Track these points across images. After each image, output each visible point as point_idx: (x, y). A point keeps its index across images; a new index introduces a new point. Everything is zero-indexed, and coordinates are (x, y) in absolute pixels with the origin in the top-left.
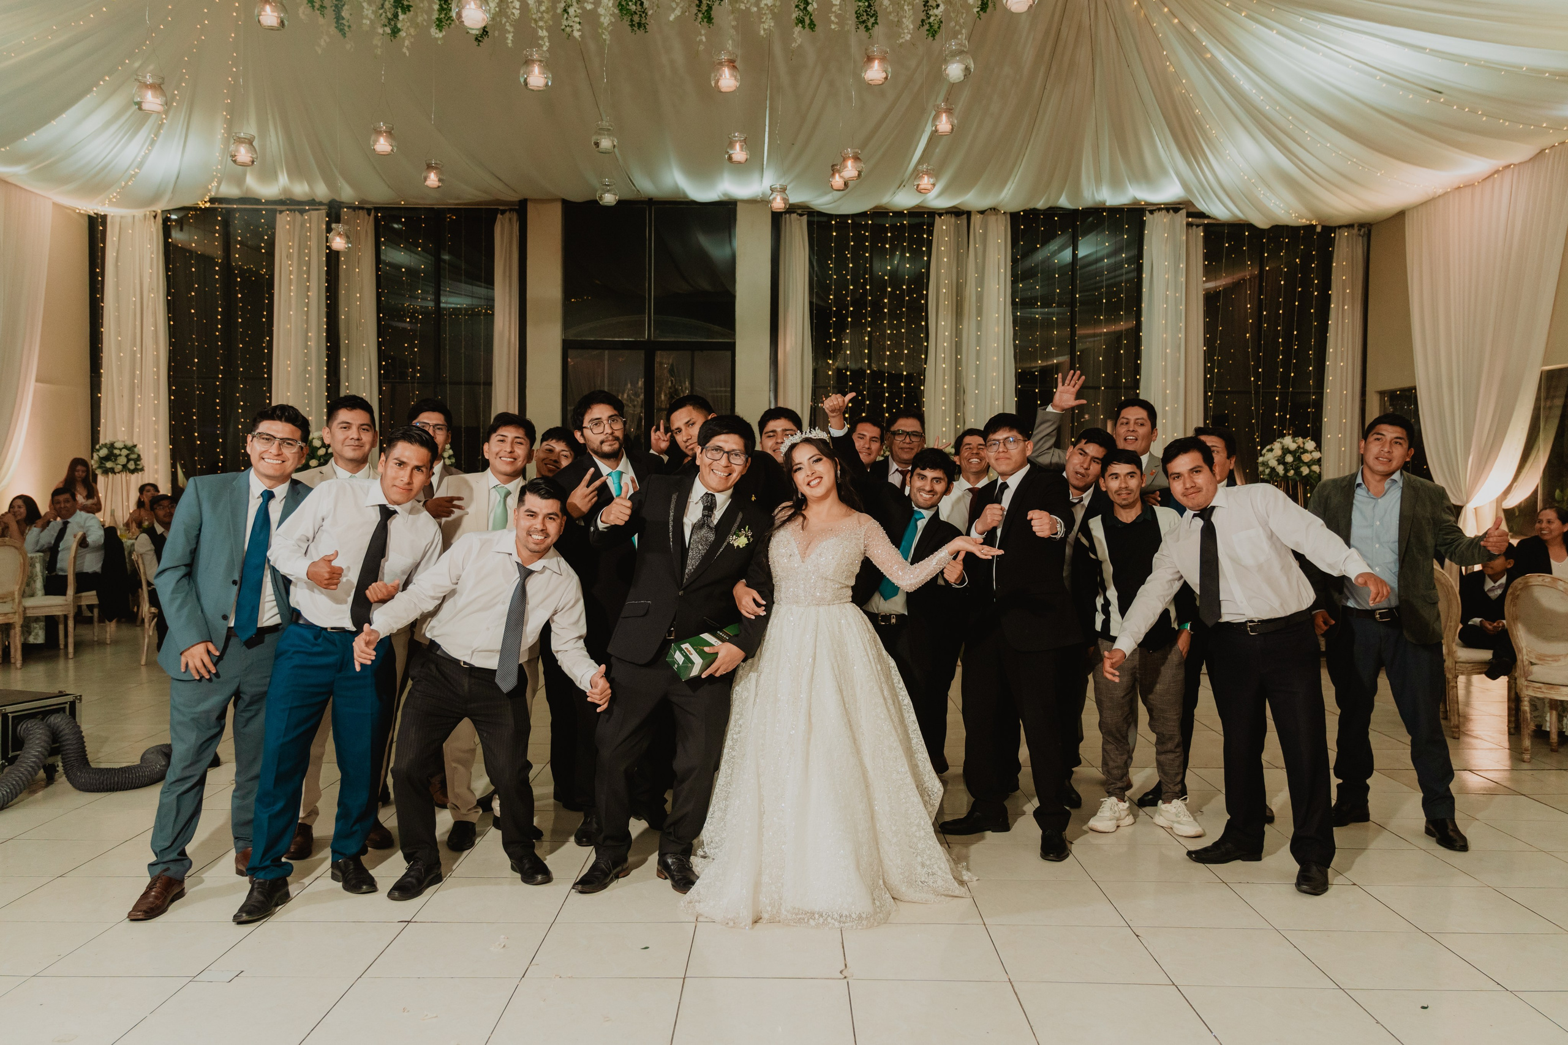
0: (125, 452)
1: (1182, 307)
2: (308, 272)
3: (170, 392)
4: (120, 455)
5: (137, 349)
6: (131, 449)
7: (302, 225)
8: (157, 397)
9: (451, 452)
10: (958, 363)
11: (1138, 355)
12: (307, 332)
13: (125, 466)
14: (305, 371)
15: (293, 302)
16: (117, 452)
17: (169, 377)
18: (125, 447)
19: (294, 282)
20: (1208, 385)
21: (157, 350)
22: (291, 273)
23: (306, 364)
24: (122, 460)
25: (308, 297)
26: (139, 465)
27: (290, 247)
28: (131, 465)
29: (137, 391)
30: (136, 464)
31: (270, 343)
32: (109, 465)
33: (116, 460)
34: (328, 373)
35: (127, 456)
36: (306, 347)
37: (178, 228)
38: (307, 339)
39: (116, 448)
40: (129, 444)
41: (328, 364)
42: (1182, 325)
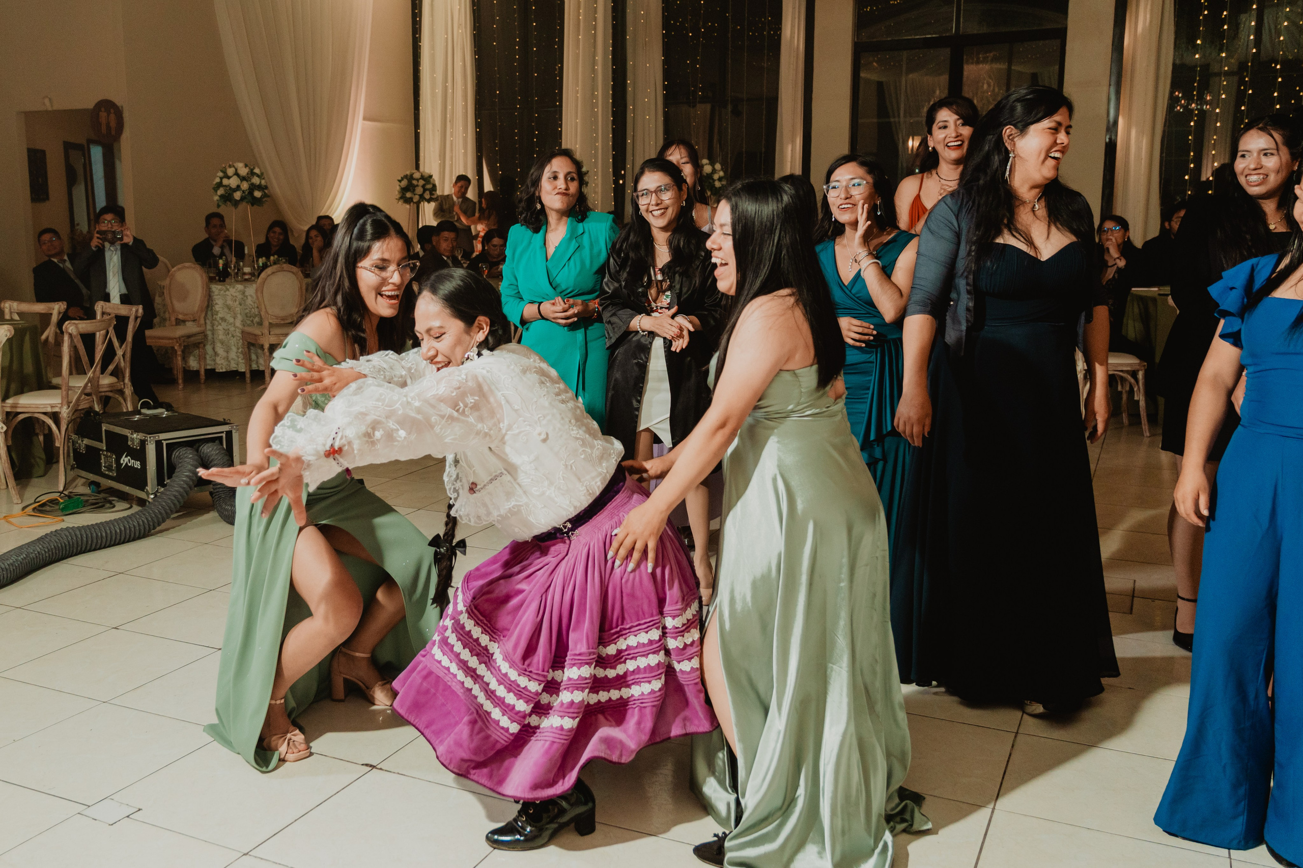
0: (422, 182)
3: (477, 124)
4: (417, 186)
5: (449, 84)
8: (465, 131)
9: (722, 174)
12: (594, 55)
14: (593, 96)
15: (582, 25)
16: (415, 182)
17: (475, 109)
18: (422, 178)
19: (582, 6)
23: (594, 88)
24: (419, 190)
25: (595, 19)
26: (433, 194)
28: (427, 196)
30: (431, 194)
31: (561, 69)
32: (408, 195)
33: (414, 190)
34: (614, 97)
35: (423, 186)
36: (594, 71)
38: (594, 63)
39: (414, 179)
40: (426, 176)
41: (614, 88)
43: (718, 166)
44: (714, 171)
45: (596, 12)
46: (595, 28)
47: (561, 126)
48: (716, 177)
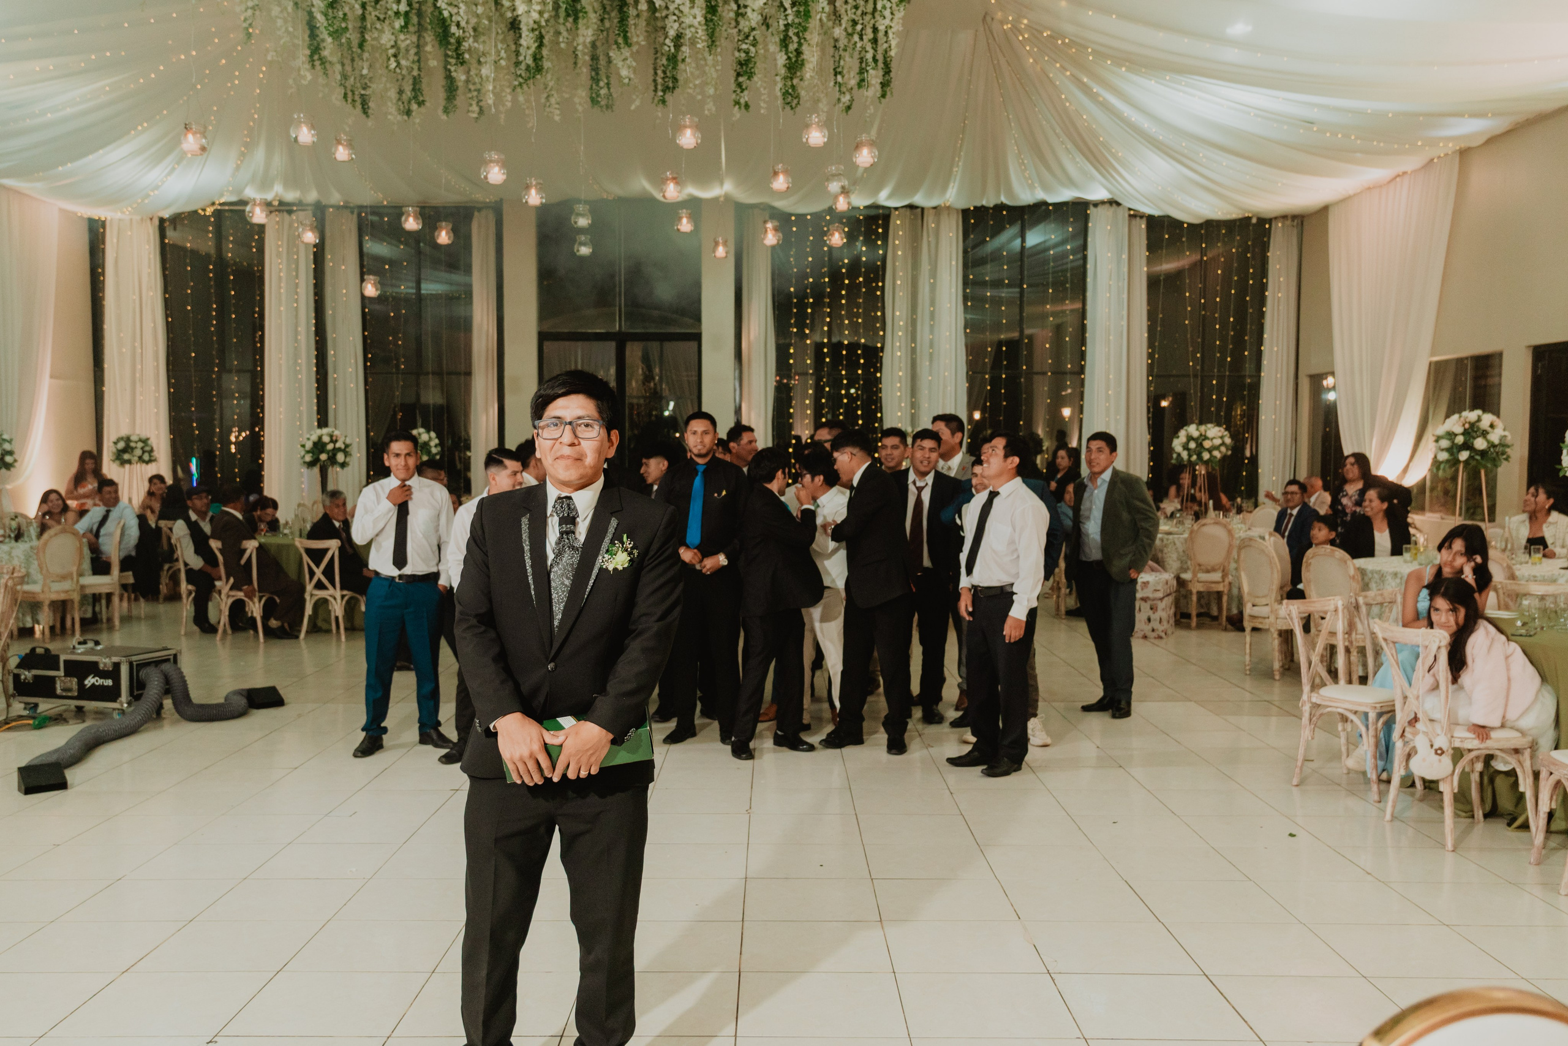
0: (140, 444)
1: (1125, 296)
2: (297, 270)
3: (169, 385)
4: (136, 447)
5: (137, 344)
6: (145, 441)
7: (290, 226)
8: (157, 390)
10: (914, 351)
11: (1083, 342)
12: (296, 326)
13: (140, 458)
14: (296, 363)
15: (284, 298)
16: (129, 442)
17: (168, 370)
18: (140, 439)
19: (284, 280)
20: (1150, 368)
21: (156, 345)
22: (280, 271)
23: (296, 356)
24: (138, 451)
25: (297, 293)
26: (151, 456)
27: (279, 246)
28: (145, 457)
29: (138, 385)
30: (149, 456)
31: (262, 337)
32: (122, 455)
33: (132, 452)
34: (317, 365)
35: (142, 448)
36: (296, 340)
37: (172, 227)
38: (296, 333)
39: (132, 441)
40: (144, 438)
41: (317, 357)
42: (1125, 313)
43: (433, 434)
44: (430, 439)
45: (297, 285)
46: (297, 301)
47: (263, 390)
48: (432, 444)
